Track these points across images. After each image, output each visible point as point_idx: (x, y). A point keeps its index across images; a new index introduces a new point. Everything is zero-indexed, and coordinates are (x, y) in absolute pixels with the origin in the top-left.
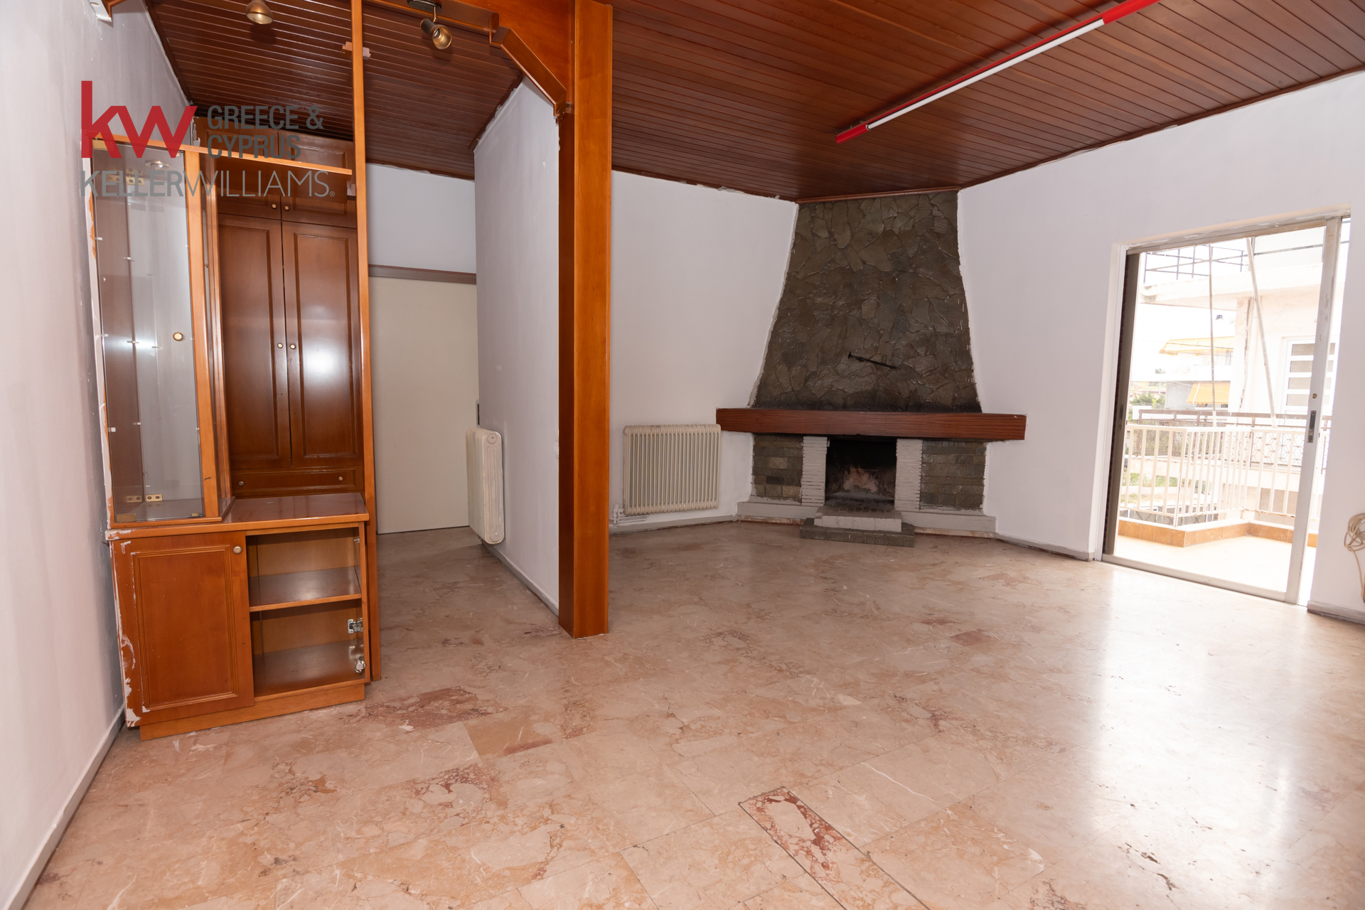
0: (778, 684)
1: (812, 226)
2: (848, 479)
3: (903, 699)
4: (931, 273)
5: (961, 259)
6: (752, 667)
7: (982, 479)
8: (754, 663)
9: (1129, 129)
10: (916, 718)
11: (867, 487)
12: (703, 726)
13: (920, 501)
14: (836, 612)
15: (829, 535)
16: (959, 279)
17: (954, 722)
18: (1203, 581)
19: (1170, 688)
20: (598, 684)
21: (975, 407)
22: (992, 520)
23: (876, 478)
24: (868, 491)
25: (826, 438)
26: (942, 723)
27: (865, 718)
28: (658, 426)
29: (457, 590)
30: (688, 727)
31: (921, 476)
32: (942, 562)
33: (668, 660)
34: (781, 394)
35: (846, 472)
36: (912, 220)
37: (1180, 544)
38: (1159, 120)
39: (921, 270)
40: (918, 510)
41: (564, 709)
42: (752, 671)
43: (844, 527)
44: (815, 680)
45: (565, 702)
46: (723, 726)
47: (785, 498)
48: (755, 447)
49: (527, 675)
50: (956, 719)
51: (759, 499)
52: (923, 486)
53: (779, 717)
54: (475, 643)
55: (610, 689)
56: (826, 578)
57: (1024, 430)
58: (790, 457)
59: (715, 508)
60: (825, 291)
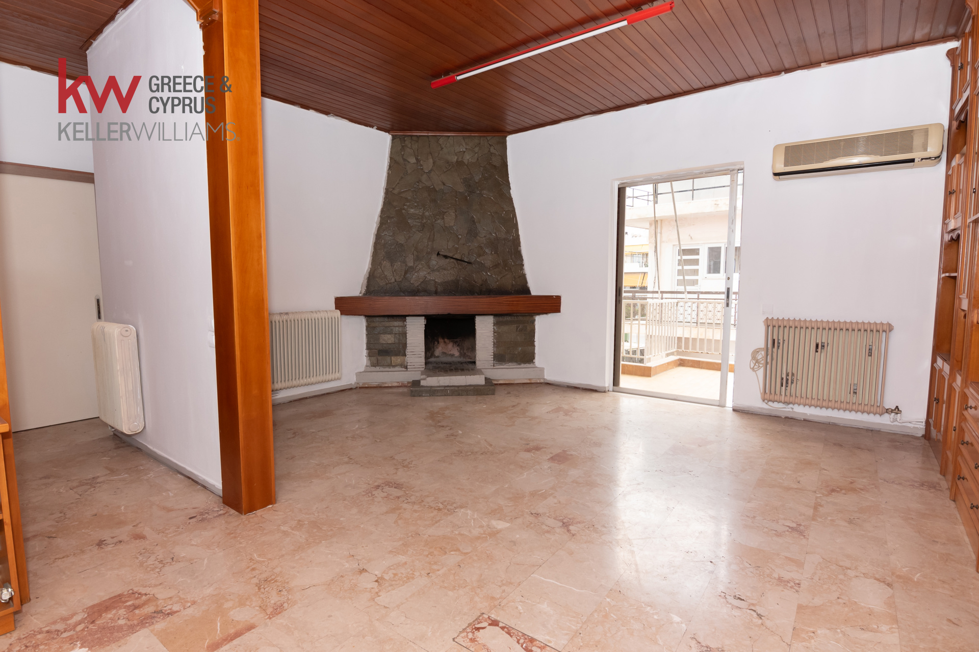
0: (442, 522)
1: (402, 153)
2: (437, 348)
3: (538, 514)
4: (491, 195)
5: (511, 185)
6: (415, 511)
7: (534, 341)
8: (416, 507)
9: (619, 103)
10: (554, 528)
11: (451, 353)
12: (395, 575)
13: (494, 360)
14: (461, 453)
15: (433, 392)
16: (511, 200)
17: (579, 525)
18: (673, 398)
19: (690, 473)
20: (283, 556)
21: (526, 291)
22: (542, 370)
23: (458, 345)
24: (452, 355)
25: (424, 318)
26: (571, 528)
27: (518, 536)
28: (287, 314)
29: (98, 485)
30: (382, 578)
31: (494, 342)
32: (518, 404)
33: (342, 519)
34: (386, 284)
35: (436, 343)
36: (476, 154)
37: (649, 376)
38: (637, 99)
39: (485, 192)
40: (492, 367)
41: (257, 588)
42: (418, 514)
43: (444, 385)
44: (469, 512)
45: (255, 581)
46: (412, 570)
47: (394, 366)
48: (367, 327)
49: (206, 561)
50: (579, 523)
51: (373, 369)
52: (495, 349)
53: (455, 551)
54: (136, 539)
55: (297, 558)
56: (443, 427)
57: (560, 306)
58: (396, 334)
59: (339, 379)
60: (416, 204)
